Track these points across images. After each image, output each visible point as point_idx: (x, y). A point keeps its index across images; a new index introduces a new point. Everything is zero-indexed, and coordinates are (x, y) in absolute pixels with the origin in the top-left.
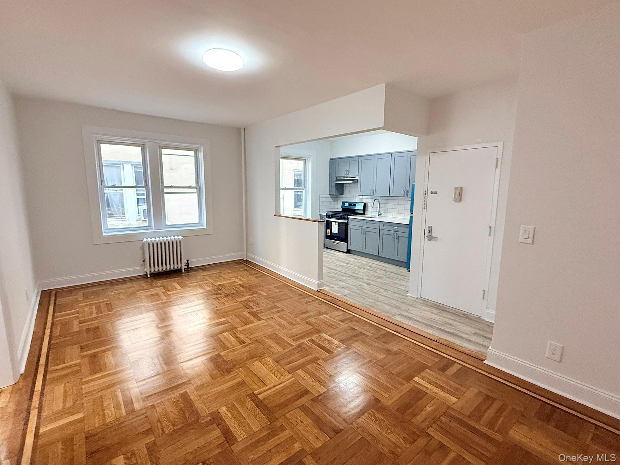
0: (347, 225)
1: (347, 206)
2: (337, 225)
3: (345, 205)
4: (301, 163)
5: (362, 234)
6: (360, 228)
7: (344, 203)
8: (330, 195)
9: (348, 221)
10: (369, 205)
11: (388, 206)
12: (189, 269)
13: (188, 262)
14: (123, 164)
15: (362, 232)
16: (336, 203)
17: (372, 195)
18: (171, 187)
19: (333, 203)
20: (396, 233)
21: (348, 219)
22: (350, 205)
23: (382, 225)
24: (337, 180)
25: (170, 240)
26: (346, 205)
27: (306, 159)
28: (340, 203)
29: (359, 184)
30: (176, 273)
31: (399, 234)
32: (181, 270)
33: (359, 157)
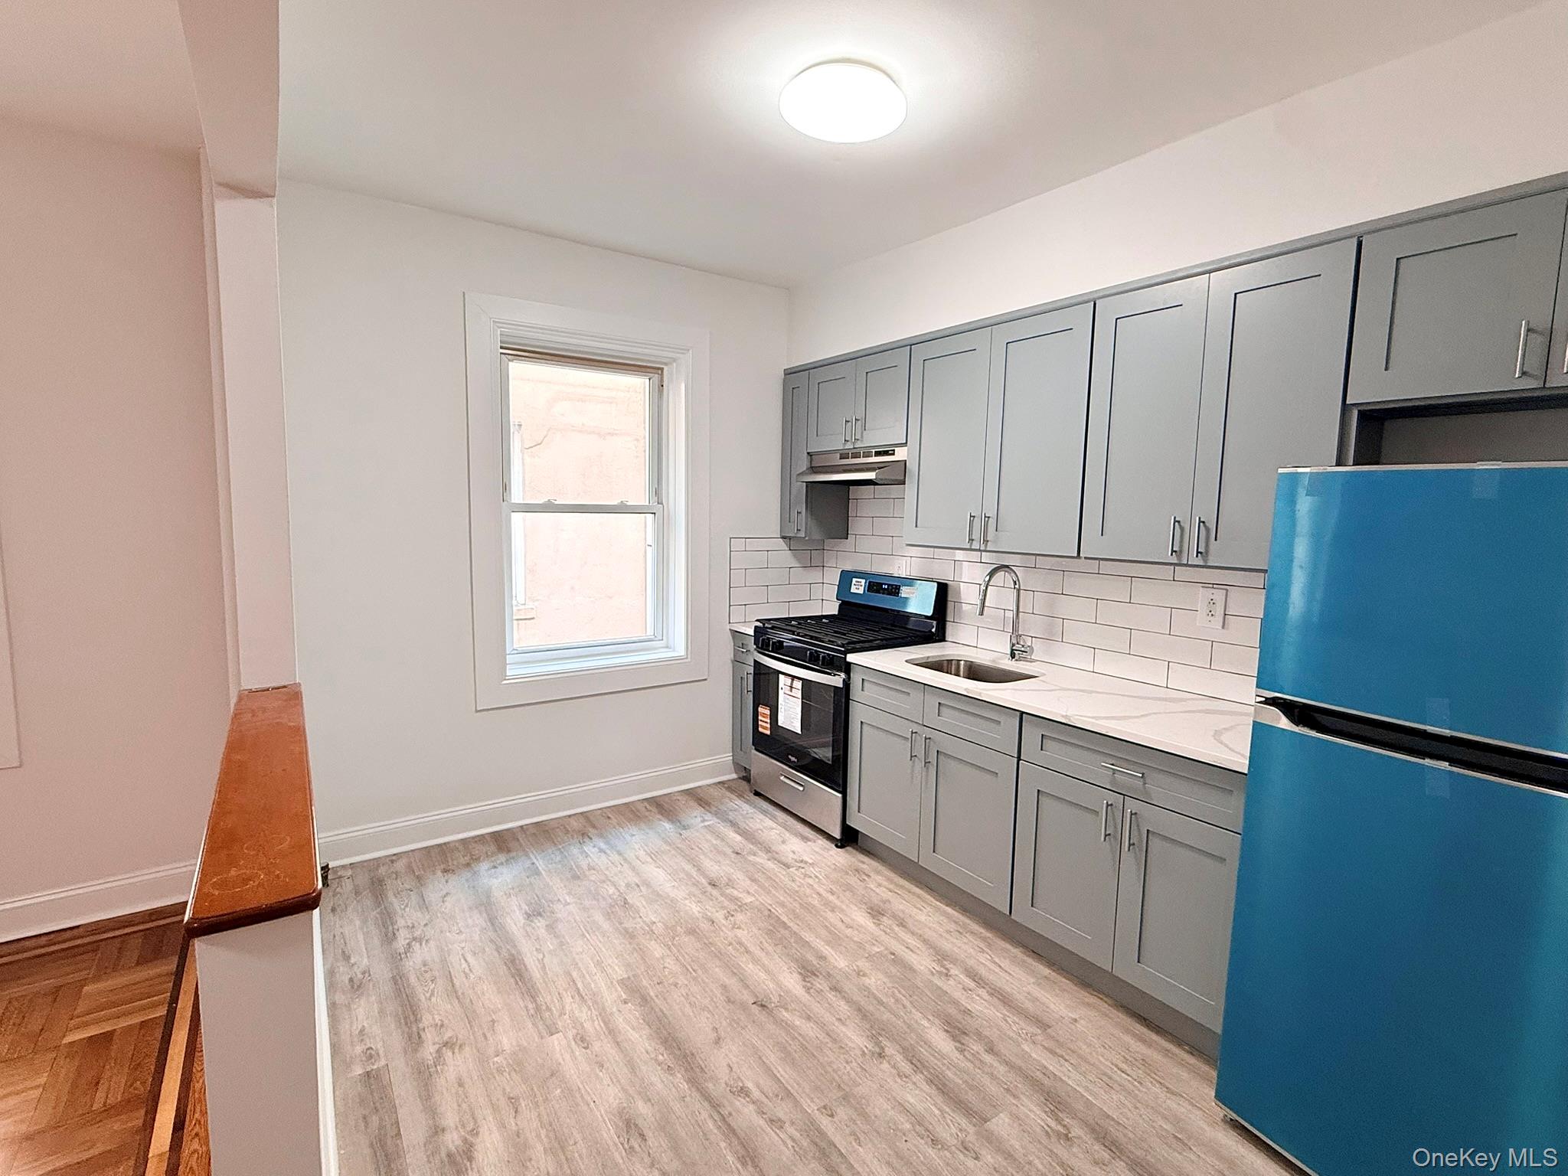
0: (843, 696)
1: (861, 591)
2: (799, 694)
3: (853, 590)
4: (639, 384)
5: (919, 765)
6: (906, 730)
7: (846, 577)
8: (783, 538)
9: (847, 684)
10: (967, 595)
11: (1067, 607)
15: (920, 751)
16: (815, 575)
17: (975, 545)
19: (801, 575)
20: (1132, 806)
21: (847, 668)
22: (874, 587)
23: (1032, 735)
24: (814, 470)
26: (858, 587)
27: (666, 369)
28: (834, 578)
29: (910, 488)
31: (1152, 818)
33: (911, 344)
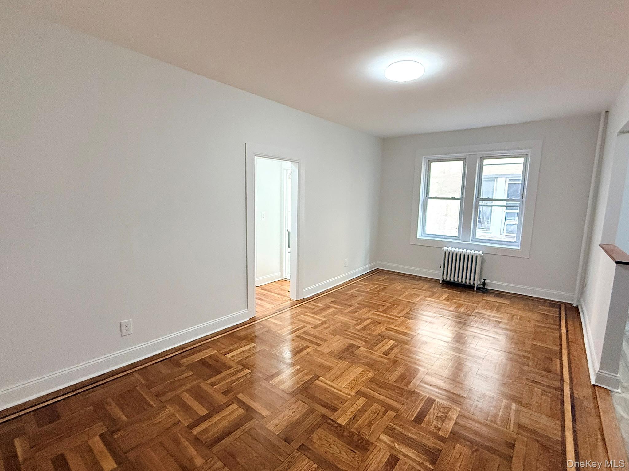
12: (485, 290)
13: (484, 281)
14: (497, 178)
18: (488, 199)
25: (469, 253)
30: (466, 288)
32: (473, 287)
